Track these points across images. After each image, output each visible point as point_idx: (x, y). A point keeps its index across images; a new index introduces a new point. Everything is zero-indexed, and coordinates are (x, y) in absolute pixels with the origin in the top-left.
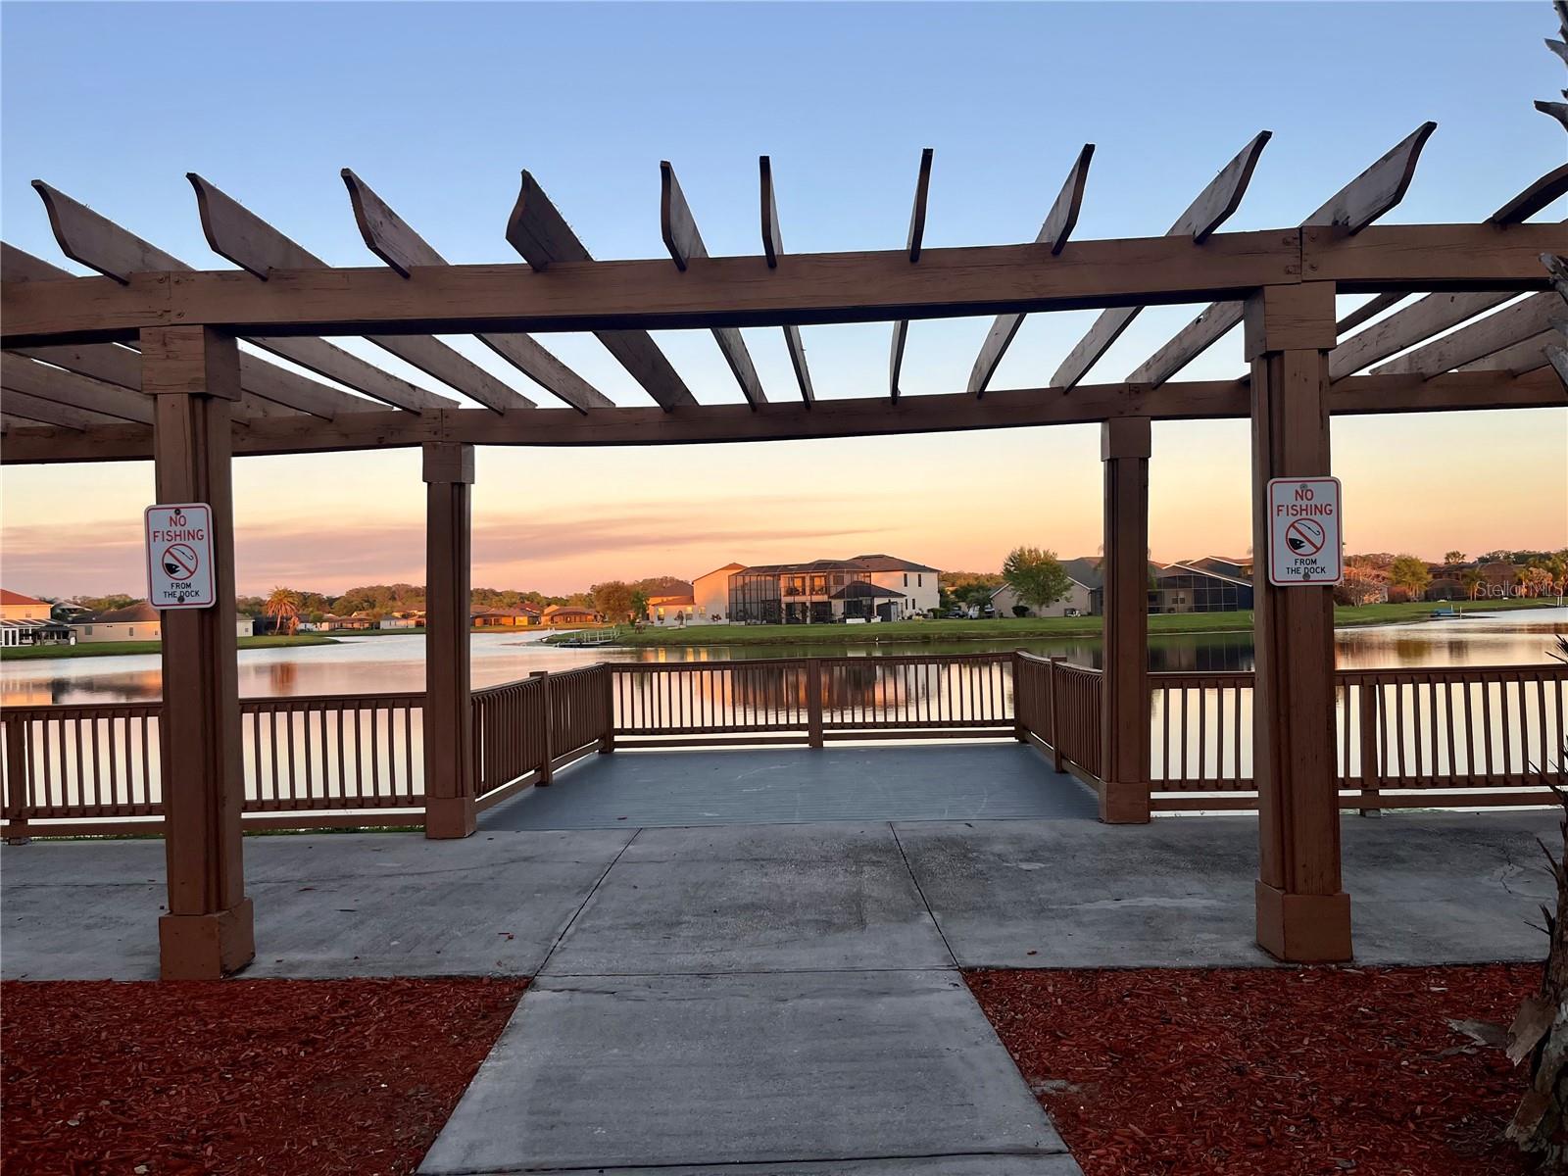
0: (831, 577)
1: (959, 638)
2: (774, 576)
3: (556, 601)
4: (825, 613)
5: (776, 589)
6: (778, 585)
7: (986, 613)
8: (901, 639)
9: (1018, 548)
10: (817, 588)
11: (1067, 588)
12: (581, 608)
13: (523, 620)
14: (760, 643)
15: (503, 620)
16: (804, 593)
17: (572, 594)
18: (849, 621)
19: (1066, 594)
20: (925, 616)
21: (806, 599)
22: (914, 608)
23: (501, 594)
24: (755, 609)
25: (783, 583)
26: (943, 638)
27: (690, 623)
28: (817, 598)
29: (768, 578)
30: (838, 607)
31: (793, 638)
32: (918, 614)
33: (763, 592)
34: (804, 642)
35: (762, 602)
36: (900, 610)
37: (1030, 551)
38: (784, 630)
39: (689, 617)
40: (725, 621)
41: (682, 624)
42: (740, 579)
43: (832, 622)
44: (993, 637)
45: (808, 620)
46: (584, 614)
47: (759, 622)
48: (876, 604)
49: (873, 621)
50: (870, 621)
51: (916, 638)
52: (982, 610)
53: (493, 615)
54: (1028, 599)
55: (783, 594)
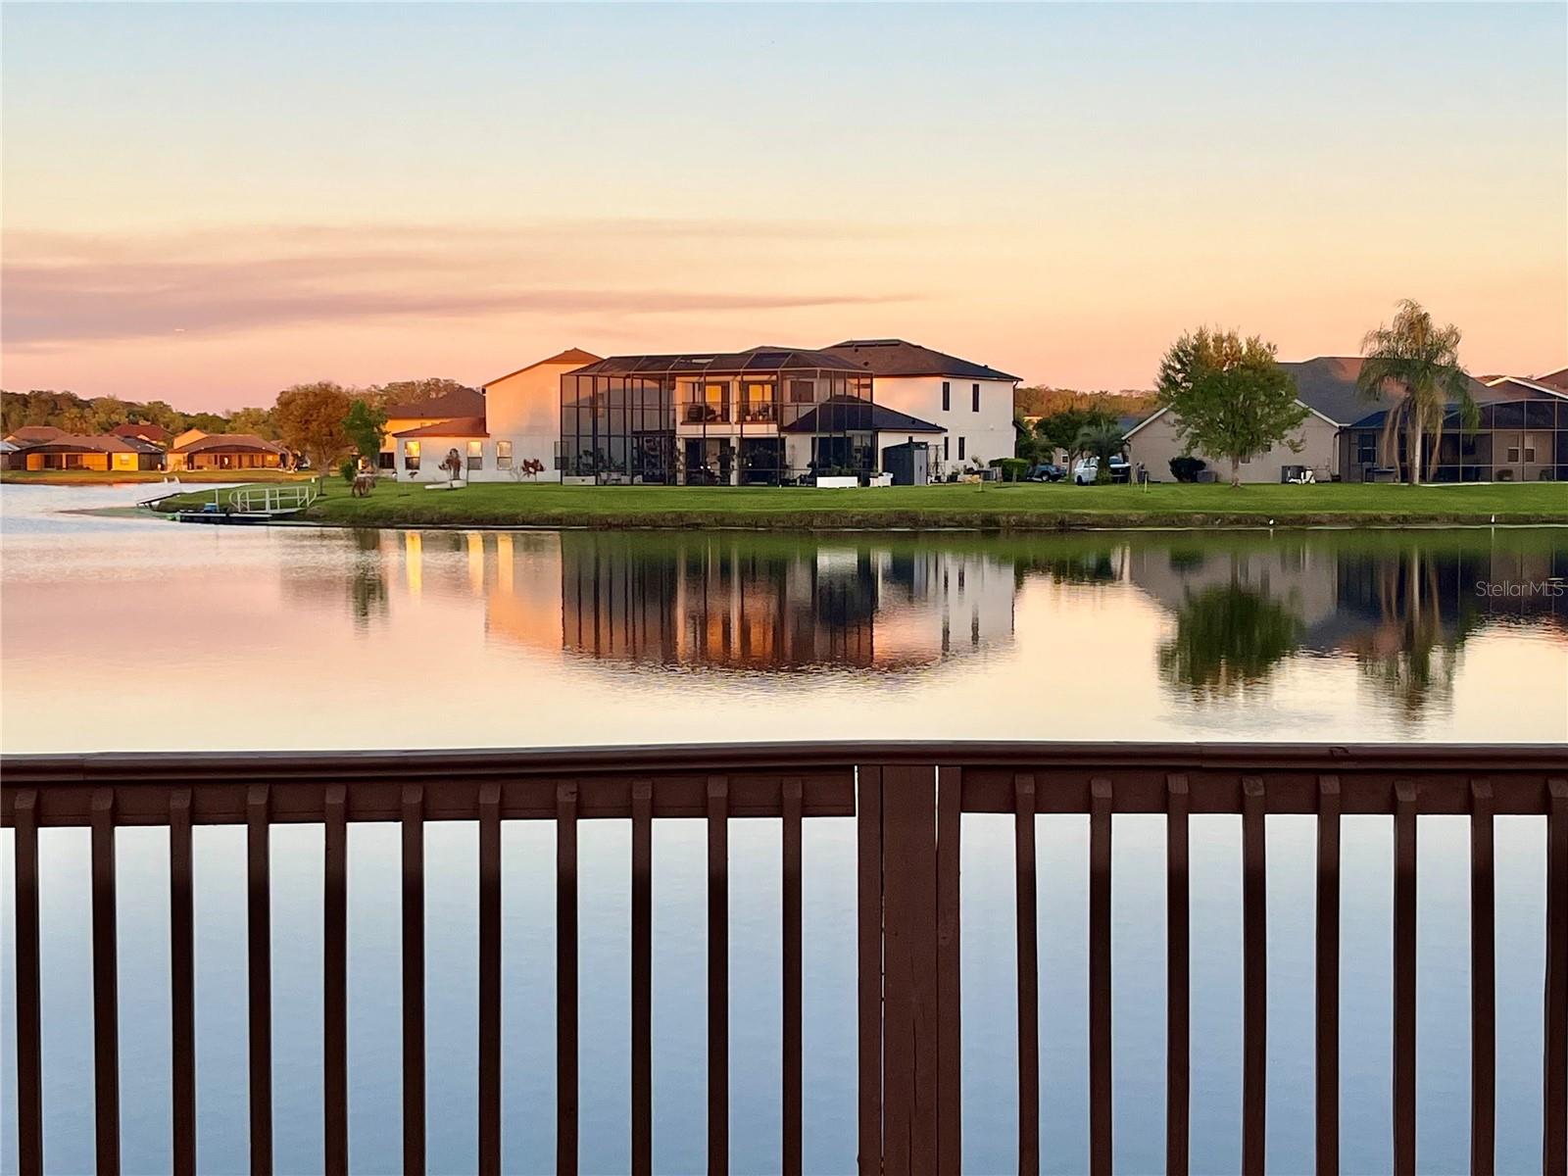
0: (787, 385)
1: (1062, 523)
2: (660, 379)
3: (204, 422)
4: (772, 462)
5: (665, 409)
6: (670, 397)
7: (1115, 471)
8: (936, 524)
9: (1194, 333)
10: (754, 408)
11: (1294, 422)
12: (254, 439)
13: (127, 461)
14: (626, 525)
15: (87, 460)
16: (726, 419)
17: (239, 410)
18: (823, 482)
19: (1291, 434)
20: (986, 476)
21: (731, 430)
22: (962, 457)
23: (87, 404)
24: (618, 451)
25: (682, 394)
26: (1027, 523)
27: (476, 476)
28: (754, 430)
29: (648, 383)
30: (800, 451)
31: (700, 515)
32: (969, 471)
33: (638, 414)
34: (724, 524)
35: (636, 434)
36: (932, 460)
37: (1218, 340)
38: (679, 498)
39: (475, 463)
40: (551, 474)
41: (456, 477)
42: (586, 383)
43: (786, 483)
44: (1133, 524)
45: (734, 478)
46: (258, 450)
47: (626, 479)
48: (881, 446)
49: (874, 482)
50: (866, 483)
51: (969, 523)
52: (1103, 464)
53: (63, 448)
54: (1209, 443)
55: (679, 419)
